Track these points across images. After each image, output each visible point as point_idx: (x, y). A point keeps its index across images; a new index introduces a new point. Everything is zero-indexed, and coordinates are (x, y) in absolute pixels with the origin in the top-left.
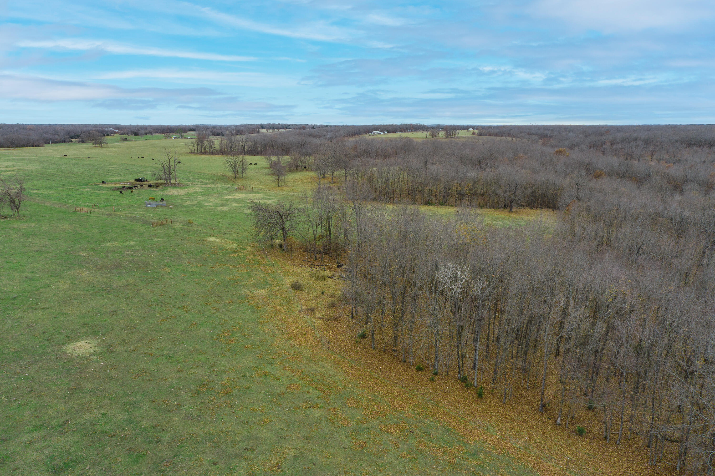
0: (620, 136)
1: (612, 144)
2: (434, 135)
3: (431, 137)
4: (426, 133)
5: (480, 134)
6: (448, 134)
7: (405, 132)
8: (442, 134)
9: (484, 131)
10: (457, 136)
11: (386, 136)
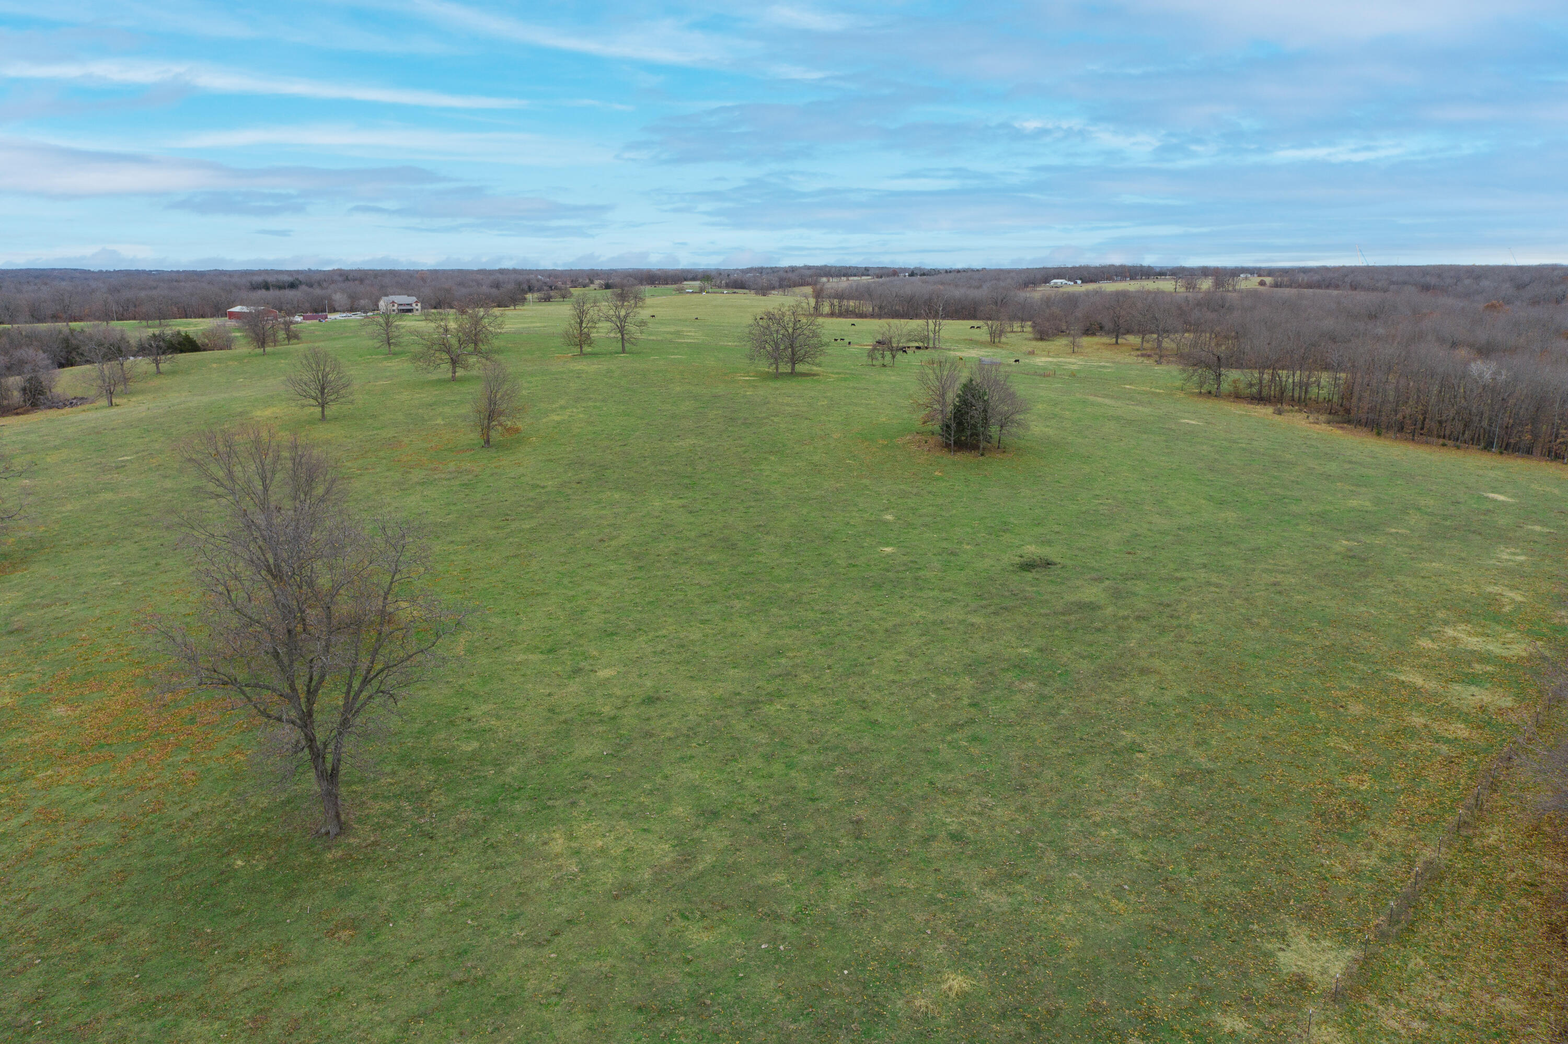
2: (1190, 286)
3: (1183, 289)
4: (1174, 282)
5: (1276, 285)
6: (1218, 284)
7: (1114, 281)
8: (1206, 284)
9: (1285, 279)
10: (1237, 287)
11: (1079, 288)
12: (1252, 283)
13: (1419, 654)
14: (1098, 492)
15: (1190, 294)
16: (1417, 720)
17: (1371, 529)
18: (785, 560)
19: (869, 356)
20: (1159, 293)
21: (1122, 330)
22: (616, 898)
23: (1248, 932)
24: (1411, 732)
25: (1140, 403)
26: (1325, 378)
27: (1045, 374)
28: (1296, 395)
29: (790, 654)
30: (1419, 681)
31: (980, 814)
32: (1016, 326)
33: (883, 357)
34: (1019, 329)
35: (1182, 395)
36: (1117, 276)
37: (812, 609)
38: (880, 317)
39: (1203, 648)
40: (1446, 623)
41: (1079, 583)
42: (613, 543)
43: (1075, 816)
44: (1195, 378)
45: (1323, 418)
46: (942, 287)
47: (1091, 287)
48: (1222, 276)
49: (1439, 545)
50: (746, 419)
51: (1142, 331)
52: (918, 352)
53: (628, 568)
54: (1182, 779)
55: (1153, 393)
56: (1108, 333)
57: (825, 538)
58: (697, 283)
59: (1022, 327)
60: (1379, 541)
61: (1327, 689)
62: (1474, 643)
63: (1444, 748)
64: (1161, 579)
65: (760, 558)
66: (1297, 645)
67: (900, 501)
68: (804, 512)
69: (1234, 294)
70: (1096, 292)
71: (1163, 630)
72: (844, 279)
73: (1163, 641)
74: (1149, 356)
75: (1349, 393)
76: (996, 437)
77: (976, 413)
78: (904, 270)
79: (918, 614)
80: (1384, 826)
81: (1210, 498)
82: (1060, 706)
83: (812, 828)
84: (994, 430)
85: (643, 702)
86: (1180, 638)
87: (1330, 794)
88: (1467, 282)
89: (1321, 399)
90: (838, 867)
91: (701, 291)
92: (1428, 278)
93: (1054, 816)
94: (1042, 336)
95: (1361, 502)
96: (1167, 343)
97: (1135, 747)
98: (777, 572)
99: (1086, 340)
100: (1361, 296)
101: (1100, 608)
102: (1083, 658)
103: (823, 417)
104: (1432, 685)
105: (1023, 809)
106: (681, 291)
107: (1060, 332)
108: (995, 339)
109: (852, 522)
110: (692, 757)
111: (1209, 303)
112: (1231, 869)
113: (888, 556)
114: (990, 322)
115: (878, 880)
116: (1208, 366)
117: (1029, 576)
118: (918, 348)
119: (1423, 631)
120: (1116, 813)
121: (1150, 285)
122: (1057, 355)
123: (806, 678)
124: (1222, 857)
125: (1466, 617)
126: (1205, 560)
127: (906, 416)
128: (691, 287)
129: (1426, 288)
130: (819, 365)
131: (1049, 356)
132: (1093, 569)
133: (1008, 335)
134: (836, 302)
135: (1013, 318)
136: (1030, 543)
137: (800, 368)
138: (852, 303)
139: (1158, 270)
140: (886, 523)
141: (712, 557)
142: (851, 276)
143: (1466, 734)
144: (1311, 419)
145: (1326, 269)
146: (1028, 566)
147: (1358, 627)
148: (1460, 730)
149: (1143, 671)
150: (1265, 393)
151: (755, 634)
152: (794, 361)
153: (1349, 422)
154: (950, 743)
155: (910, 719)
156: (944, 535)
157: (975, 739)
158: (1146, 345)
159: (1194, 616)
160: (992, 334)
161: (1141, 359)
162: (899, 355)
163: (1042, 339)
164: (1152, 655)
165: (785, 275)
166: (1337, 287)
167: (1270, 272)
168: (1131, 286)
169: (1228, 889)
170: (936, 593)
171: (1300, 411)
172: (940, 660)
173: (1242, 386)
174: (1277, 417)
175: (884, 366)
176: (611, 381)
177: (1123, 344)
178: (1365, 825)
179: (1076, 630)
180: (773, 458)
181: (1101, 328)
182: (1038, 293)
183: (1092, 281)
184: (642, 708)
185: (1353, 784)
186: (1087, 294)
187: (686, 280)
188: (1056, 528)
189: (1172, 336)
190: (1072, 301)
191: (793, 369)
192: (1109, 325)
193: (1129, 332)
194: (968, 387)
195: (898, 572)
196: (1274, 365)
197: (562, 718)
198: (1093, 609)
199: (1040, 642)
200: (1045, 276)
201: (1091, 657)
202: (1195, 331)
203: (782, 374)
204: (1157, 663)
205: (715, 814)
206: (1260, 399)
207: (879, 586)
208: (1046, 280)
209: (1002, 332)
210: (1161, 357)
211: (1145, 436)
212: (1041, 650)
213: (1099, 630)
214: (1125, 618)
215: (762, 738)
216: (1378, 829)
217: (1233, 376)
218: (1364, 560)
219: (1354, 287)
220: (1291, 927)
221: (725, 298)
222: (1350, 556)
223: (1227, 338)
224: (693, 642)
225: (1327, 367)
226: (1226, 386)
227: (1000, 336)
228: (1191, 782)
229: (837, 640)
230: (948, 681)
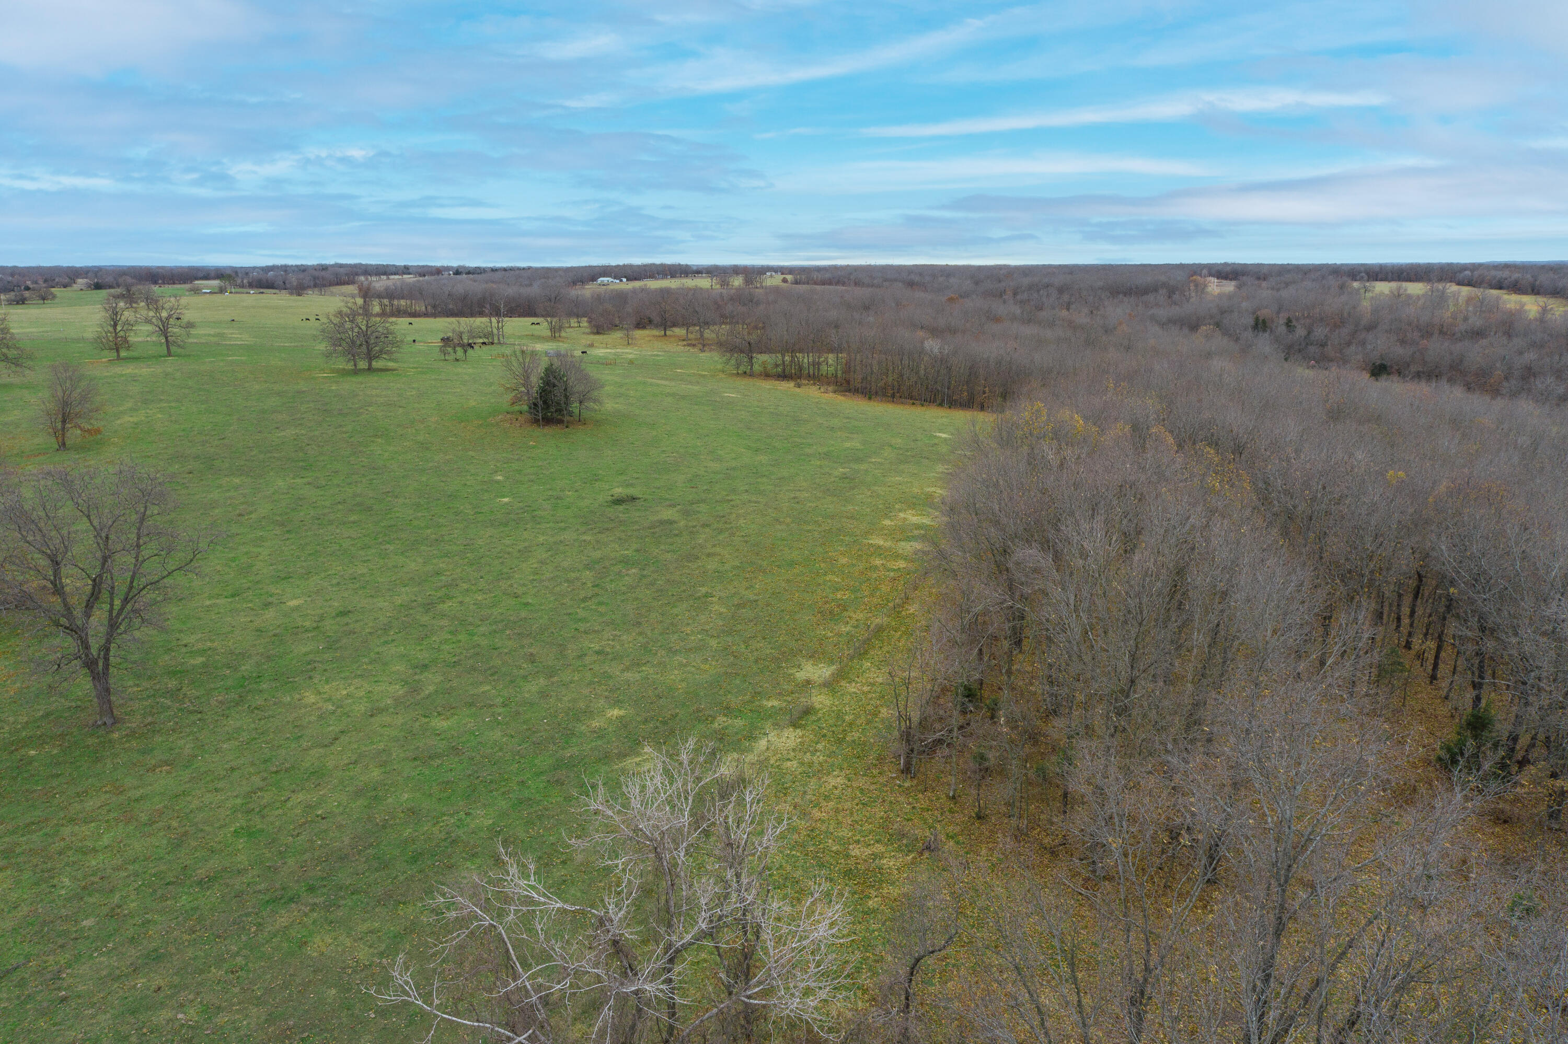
0: (1026, 281)
1: (1015, 294)
2: (724, 283)
3: (718, 286)
4: (709, 280)
5: (796, 282)
6: (748, 281)
7: (656, 279)
8: (738, 281)
9: (803, 277)
10: (764, 284)
11: (625, 285)
12: (775, 280)
13: (883, 529)
14: (664, 449)
15: (724, 291)
16: (878, 562)
17: (859, 460)
18: (420, 514)
19: (441, 351)
20: (696, 290)
21: (669, 323)
22: (372, 716)
23: (779, 667)
24: (876, 568)
25: (691, 383)
26: (831, 358)
27: (607, 363)
28: (811, 372)
29: (448, 573)
30: (881, 543)
31: (613, 640)
32: (573, 322)
33: (455, 352)
34: (576, 325)
35: (723, 376)
36: (658, 274)
37: (455, 544)
38: (434, 315)
39: (748, 539)
40: (900, 511)
41: (659, 508)
42: (253, 516)
43: (674, 633)
44: (733, 362)
45: (830, 389)
46: (495, 286)
47: (637, 284)
48: (751, 274)
49: (902, 467)
50: (341, 410)
51: (686, 324)
52: (484, 347)
53: (278, 532)
54: (739, 606)
55: (699, 375)
56: (657, 326)
57: (450, 496)
58: (216, 283)
59: (579, 322)
60: (863, 467)
61: (827, 552)
62: (915, 519)
63: (892, 574)
64: (717, 501)
65: (397, 515)
66: (808, 531)
67: (505, 466)
68: (424, 479)
69: (761, 291)
70: (642, 290)
71: (721, 531)
72: (384, 277)
73: (721, 537)
74: (694, 345)
75: (848, 369)
76: (576, 411)
77: (558, 393)
78: (448, 269)
79: (541, 539)
80: (855, 612)
81: (749, 448)
82: (655, 580)
83: (500, 662)
84: (575, 407)
85: (337, 615)
86: (733, 535)
87: (826, 603)
88: (941, 279)
89: (830, 375)
90: (525, 677)
91: (222, 291)
92: (912, 276)
93: (661, 634)
94: (598, 330)
95: (855, 443)
96: (708, 334)
97: (707, 595)
98: (415, 523)
99: (638, 333)
100: (859, 292)
101: (676, 522)
102: (668, 552)
103: (416, 405)
104: (888, 544)
105: (640, 634)
106: (196, 291)
107: (614, 327)
108: (555, 333)
109: (468, 483)
110: (393, 641)
111: (739, 298)
112: (770, 643)
113: (506, 504)
114: (549, 319)
115: (555, 679)
116: (742, 351)
117: (621, 508)
118: (484, 343)
119: (886, 516)
120: (700, 628)
121: (689, 282)
122: (614, 347)
123: (465, 586)
124: (764, 638)
125: (912, 506)
126: (747, 487)
127: (493, 401)
128: (207, 287)
129: (911, 284)
130: (395, 361)
131: (607, 348)
132: (667, 499)
133: (568, 330)
134: (386, 301)
135: (571, 314)
136: (618, 487)
137: (375, 364)
138: (403, 302)
139: (695, 268)
140: (498, 482)
141: (353, 518)
142: (392, 274)
143: (904, 566)
144: (822, 390)
145: (836, 268)
146: (619, 501)
147: (848, 518)
148: (902, 564)
149: (709, 555)
150: (787, 372)
151: (413, 564)
152: (370, 357)
153: (849, 391)
154: (583, 608)
155: (552, 598)
156: (548, 486)
157: (600, 603)
158: (690, 336)
159: (742, 521)
160: (553, 329)
161: (687, 348)
162: (470, 351)
163: (598, 333)
164: (714, 546)
165: (316, 274)
166: (844, 284)
167: (790, 270)
168: (672, 283)
169: (768, 652)
170: (551, 524)
171: (814, 384)
172: (565, 564)
173: (769, 367)
174: (798, 390)
175: (457, 360)
176: (175, 382)
177: (670, 336)
178: (846, 614)
179: (660, 537)
180: (380, 440)
181: (650, 321)
182: (588, 291)
183: (636, 279)
184: (338, 619)
185: (839, 596)
186: (634, 291)
187: (197, 279)
188: (635, 475)
189: (711, 327)
190: (621, 298)
191: (370, 364)
192: (657, 319)
193: (674, 325)
194: (549, 371)
195: (518, 514)
196: (792, 349)
197: (271, 634)
198: (671, 523)
199: (635, 546)
200: (592, 274)
201: (673, 551)
202: (731, 323)
203: (360, 370)
204: (718, 550)
205: (425, 666)
206: (784, 376)
207: (506, 525)
208: (593, 279)
209: (561, 328)
210: (704, 346)
211: (696, 407)
212: (637, 551)
213: (677, 535)
214: (694, 527)
215: (445, 622)
216: (852, 614)
217: (762, 359)
218: (854, 479)
219: (856, 284)
220: (803, 661)
221: (252, 298)
222: (844, 477)
223: (756, 328)
224: (363, 575)
225: (831, 350)
226: (757, 368)
227: (560, 330)
228: (744, 608)
229: (483, 561)
230: (573, 575)
